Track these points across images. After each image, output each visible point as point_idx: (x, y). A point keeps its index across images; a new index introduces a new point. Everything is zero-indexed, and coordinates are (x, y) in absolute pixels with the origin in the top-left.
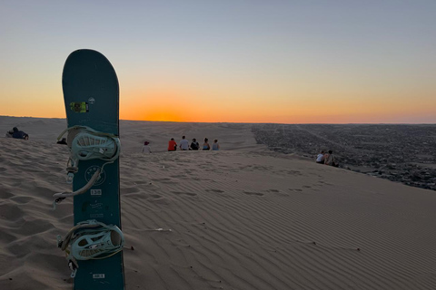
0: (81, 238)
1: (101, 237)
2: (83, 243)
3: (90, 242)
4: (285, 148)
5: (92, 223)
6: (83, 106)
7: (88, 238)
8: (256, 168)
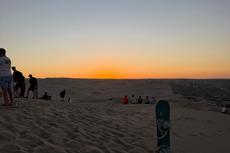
0: (162, 150)
1: (167, 150)
2: (163, 151)
3: (165, 151)
4: (195, 97)
5: (165, 146)
6: (161, 114)
7: (164, 150)
8: (187, 119)
